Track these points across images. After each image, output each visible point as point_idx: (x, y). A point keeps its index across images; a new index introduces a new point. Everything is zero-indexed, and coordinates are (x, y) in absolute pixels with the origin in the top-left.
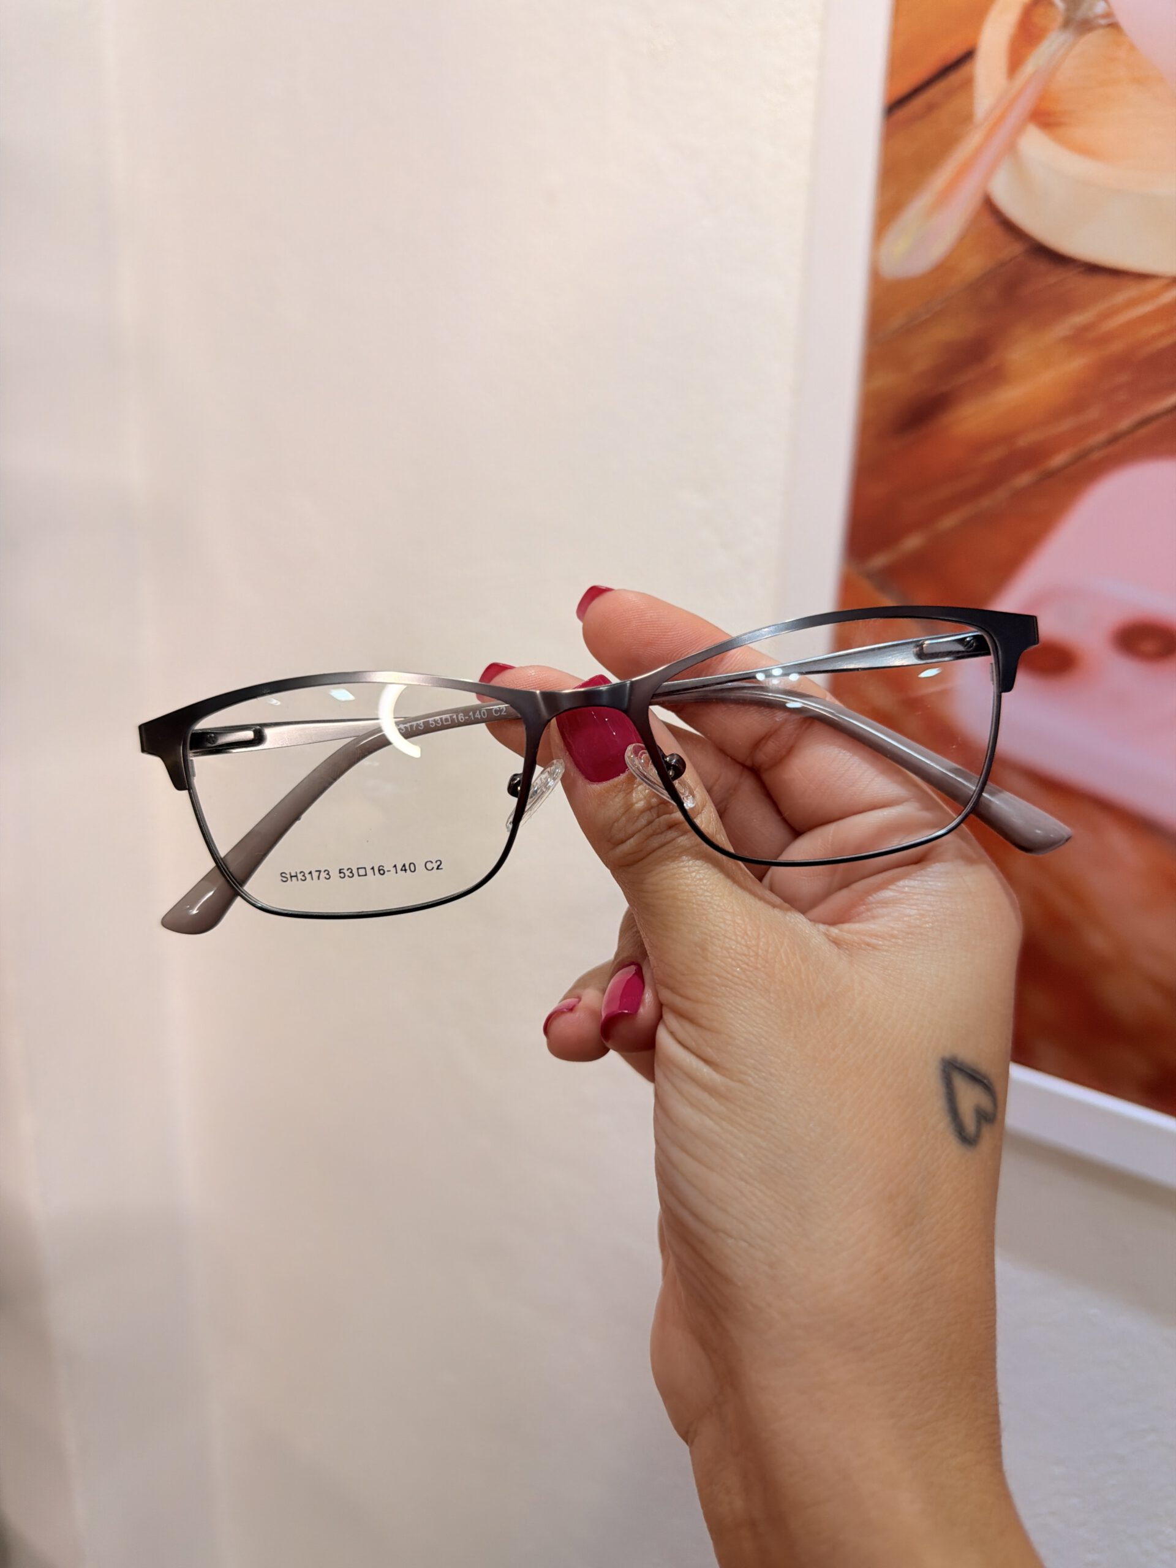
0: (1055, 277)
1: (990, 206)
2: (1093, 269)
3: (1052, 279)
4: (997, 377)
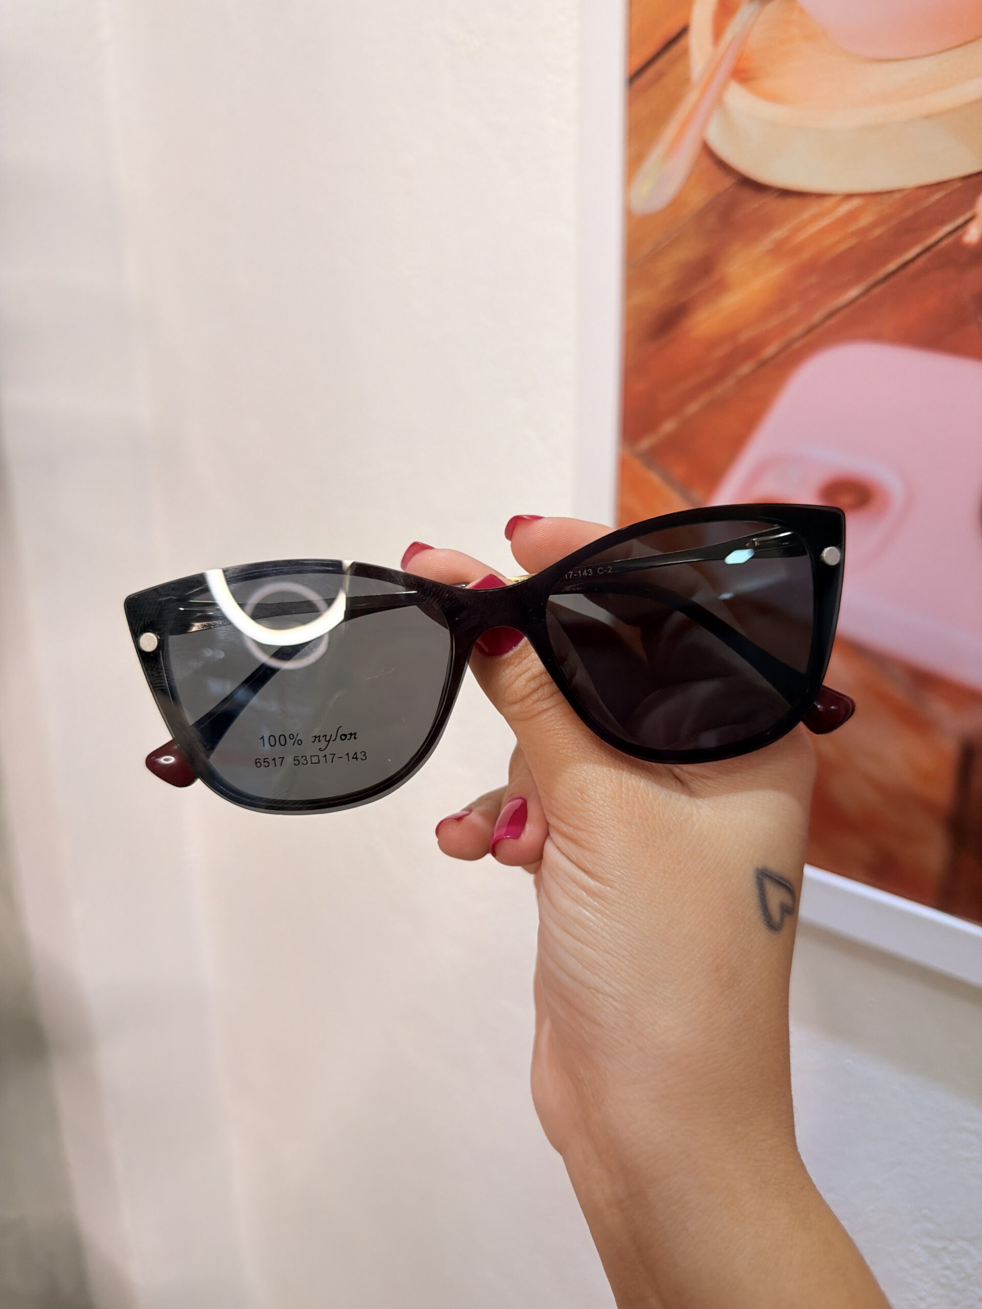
1: (707, 150)
2: (786, 193)
3: (756, 204)
4: (721, 287)
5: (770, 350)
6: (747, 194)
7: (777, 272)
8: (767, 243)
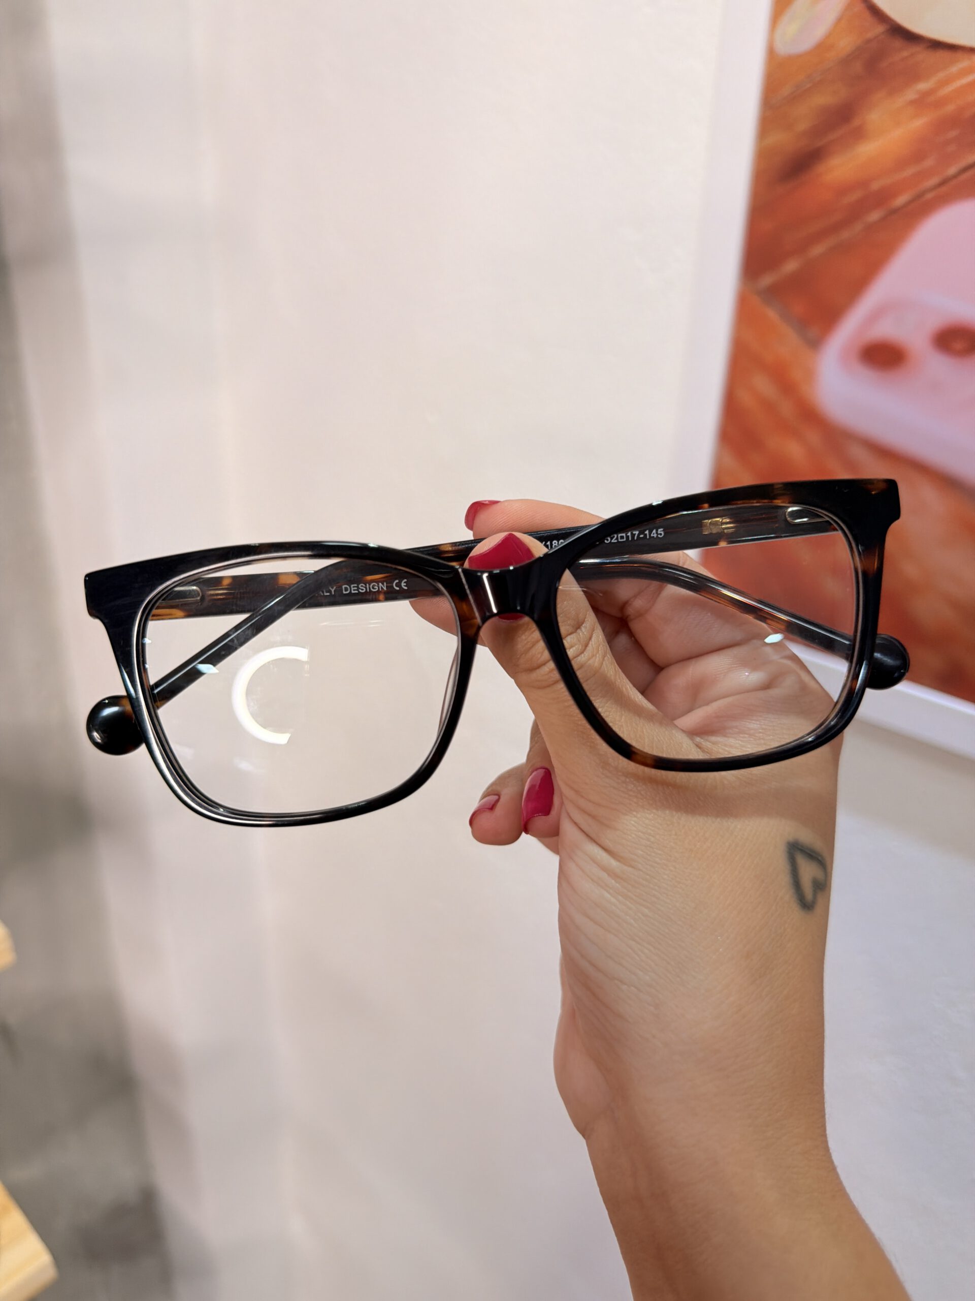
2: (937, 45)
3: (905, 54)
4: (859, 134)
5: (901, 200)
6: (898, 43)
7: (919, 123)
8: (910, 94)
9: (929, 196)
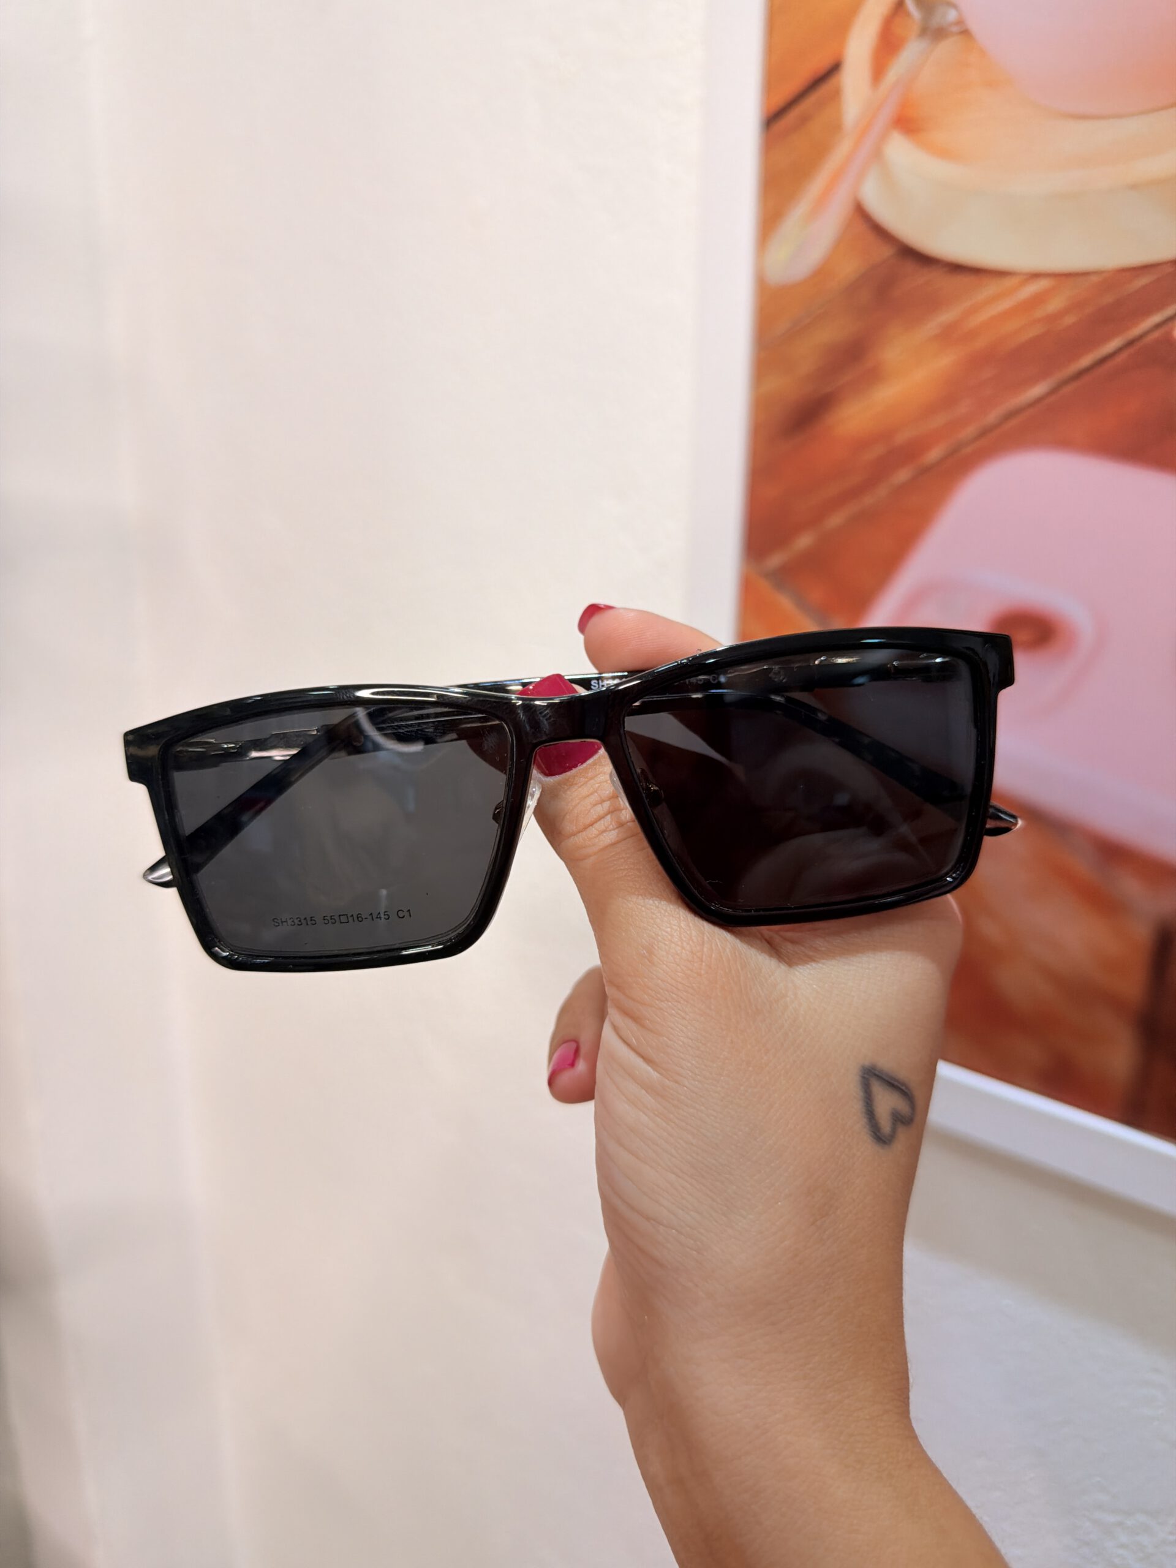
0: (922, 277)
1: (861, 212)
3: (920, 280)
4: (874, 376)
5: (934, 454)
6: (909, 266)
7: (945, 361)
8: (932, 327)
9: (968, 450)
